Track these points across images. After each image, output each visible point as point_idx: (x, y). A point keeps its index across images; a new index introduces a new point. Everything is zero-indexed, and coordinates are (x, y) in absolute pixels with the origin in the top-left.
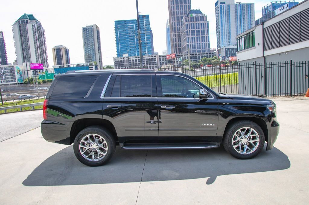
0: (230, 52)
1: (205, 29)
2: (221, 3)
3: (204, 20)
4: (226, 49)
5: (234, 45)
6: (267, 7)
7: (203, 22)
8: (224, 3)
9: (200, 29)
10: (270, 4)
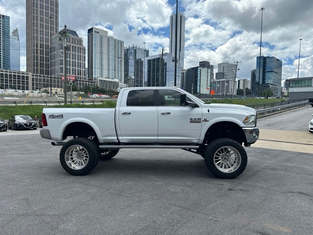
0: (103, 83)
1: (82, 55)
2: (95, 32)
3: (81, 44)
4: (99, 80)
5: (106, 78)
6: (129, 48)
7: (80, 47)
8: (98, 33)
9: (77, 53)
10: (132, 46)
